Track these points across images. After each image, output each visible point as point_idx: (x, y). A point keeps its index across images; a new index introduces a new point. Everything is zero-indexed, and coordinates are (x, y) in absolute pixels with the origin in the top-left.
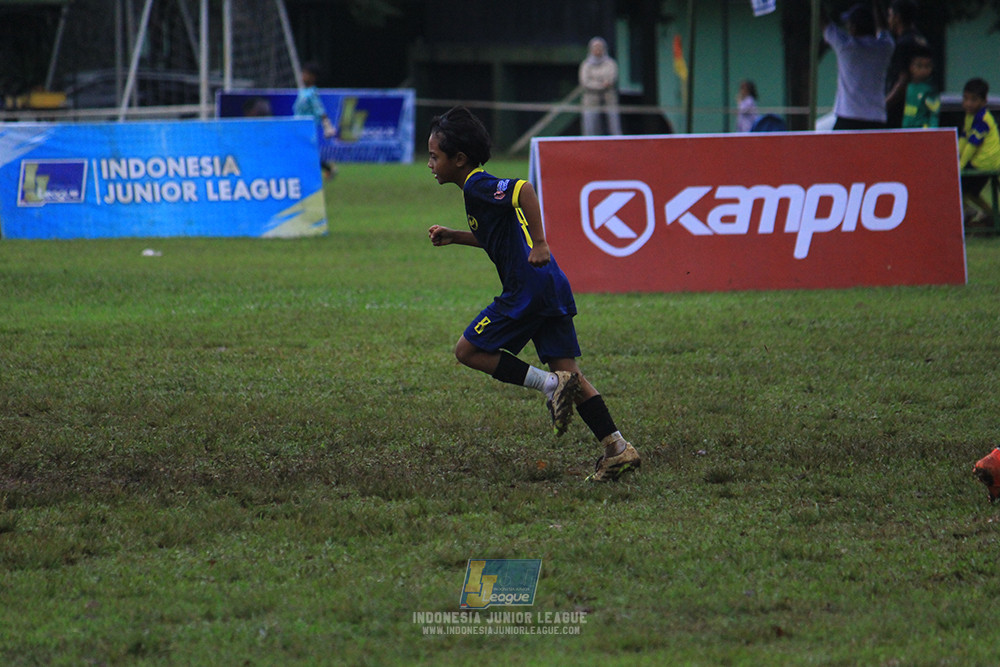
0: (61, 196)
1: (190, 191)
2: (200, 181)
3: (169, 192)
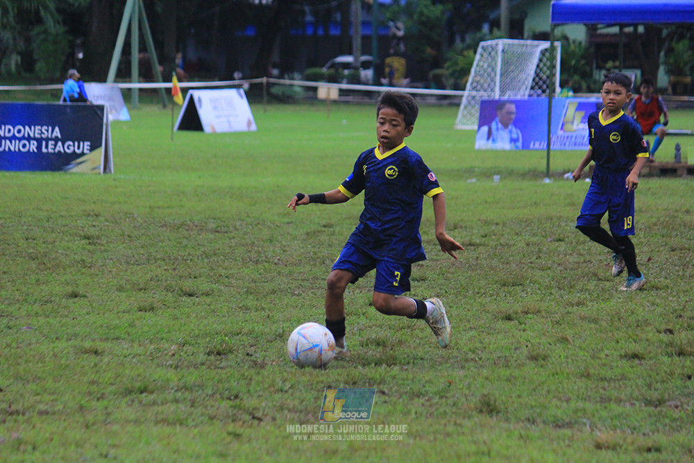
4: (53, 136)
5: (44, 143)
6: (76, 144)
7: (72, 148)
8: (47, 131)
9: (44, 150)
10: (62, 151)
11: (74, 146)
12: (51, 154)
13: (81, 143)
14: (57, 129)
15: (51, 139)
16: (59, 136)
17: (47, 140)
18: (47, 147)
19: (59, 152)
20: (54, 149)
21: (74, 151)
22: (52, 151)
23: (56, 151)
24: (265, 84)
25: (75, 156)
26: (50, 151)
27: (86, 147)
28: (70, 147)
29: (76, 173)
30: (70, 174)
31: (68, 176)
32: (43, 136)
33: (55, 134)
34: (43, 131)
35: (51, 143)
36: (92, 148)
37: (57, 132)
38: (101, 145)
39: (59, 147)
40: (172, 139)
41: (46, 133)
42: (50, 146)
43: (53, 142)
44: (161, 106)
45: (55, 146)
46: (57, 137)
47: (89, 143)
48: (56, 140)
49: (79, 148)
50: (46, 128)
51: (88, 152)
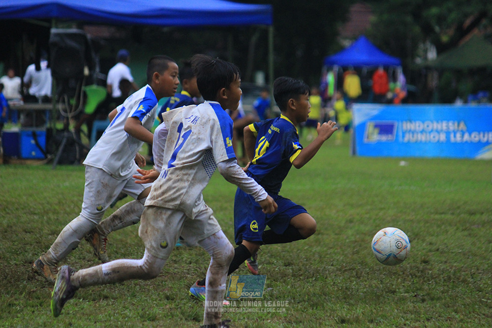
0: (384, 138)
1: (443, 137)
2: (448, 133)
3: (433, 137)
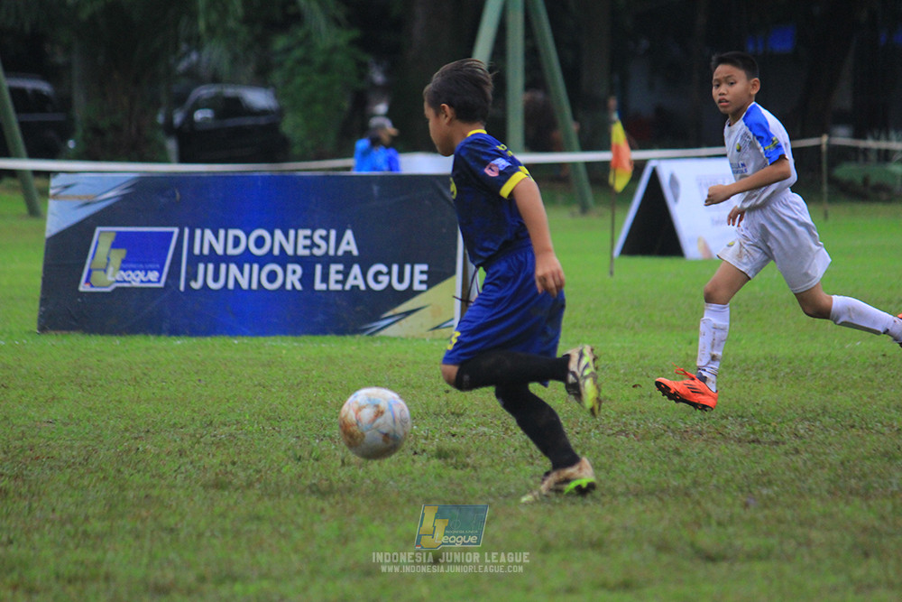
4: (340, 252)
5: (318, 268)
6: (395, 268)
7: (384, 279)
8: (326, 239)
9: (319, 286)
10: (363, 287)
11: (389, 273)
12: (337, 292)
13: (407, 268)
14: (349, 235)
15: (336, 260)
16: (355, 252)
17: (327, 261)
18: (325, 278)
19: (355, 288)
20: (343, 282)
21: (390, 285)
22: (339, 287)
23: (348, 287)
24: (824, 148)
25: (393, 298)
26: (334, 287)
27: (418, 277)
28: (381, 278)
29: (395, 339)
30: (381, 338)
31: (378, 344)
32: (317, 252)
33: (343, 248)
34: (317, 240)
35: (334, 268)
36: (434, 279)
37: (349, 243)
38: (453, 273)
39: (356, 278)
40: (612, 273)
41: (322, 243)
42: (333, 277)
43: (340, 267)
44: (576, 209)
45: (346, 274)
46: (348, 253)
47: (425, 267)
48: (348, 260)
49: (401, 280)
50: (323, 232)
51: (424, 287)
